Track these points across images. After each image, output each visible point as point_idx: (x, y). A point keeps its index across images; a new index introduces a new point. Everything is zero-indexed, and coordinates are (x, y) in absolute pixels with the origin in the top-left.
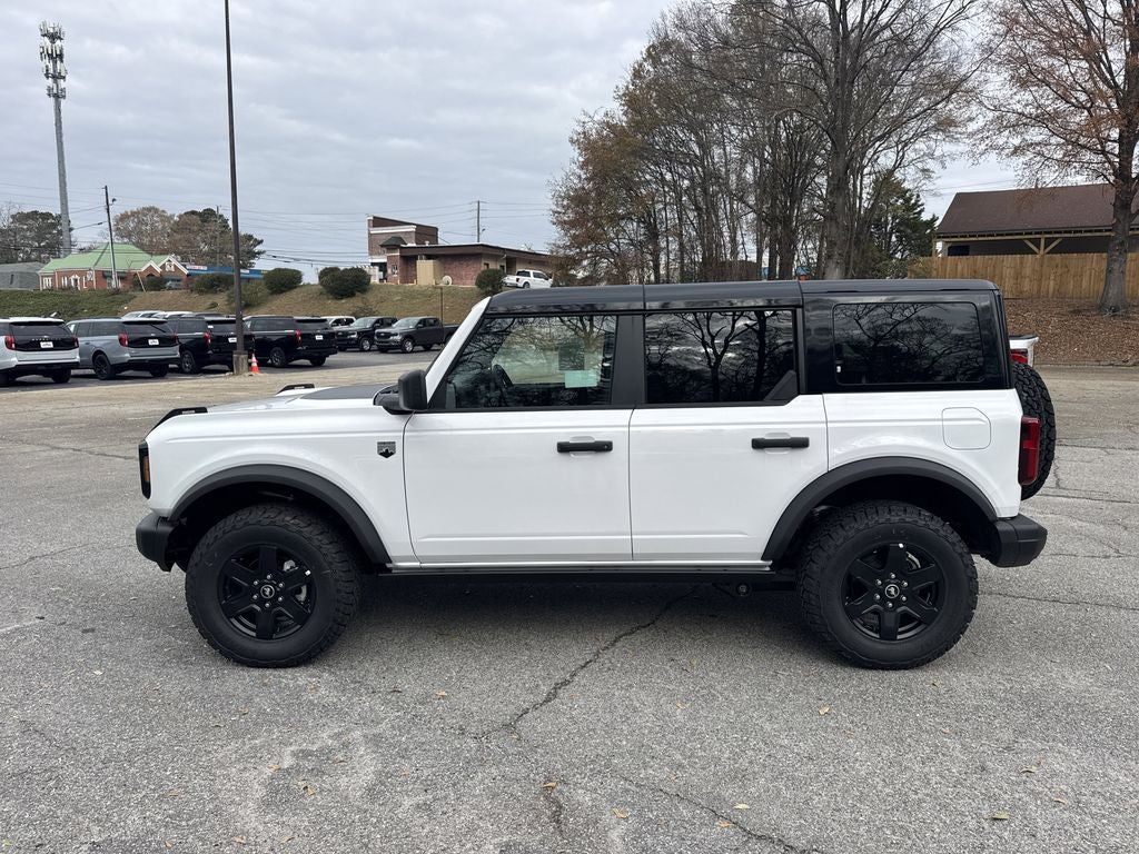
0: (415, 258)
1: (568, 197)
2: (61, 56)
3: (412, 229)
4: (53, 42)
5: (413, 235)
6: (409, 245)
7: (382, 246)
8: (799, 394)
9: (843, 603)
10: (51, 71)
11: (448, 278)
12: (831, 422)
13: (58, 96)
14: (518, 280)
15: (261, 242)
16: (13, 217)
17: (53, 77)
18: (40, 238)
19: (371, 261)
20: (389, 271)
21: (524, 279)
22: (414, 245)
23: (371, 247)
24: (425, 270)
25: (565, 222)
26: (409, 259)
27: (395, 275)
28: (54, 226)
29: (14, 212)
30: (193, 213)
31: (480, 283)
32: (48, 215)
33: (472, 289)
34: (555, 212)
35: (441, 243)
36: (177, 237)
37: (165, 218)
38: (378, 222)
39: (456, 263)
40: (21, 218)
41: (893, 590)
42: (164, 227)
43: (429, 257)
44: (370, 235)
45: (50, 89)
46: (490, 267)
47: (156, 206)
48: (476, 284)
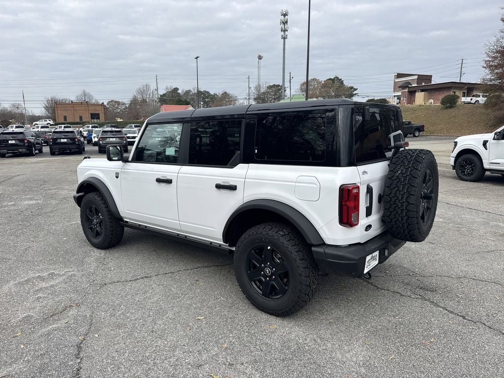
0: (415, 92)
1: (497, 52)
2: (287, 22)
3: (416, 77)
4: (285, 17)
5: (416, 81)
6: (413, 85)
7: (399, 87)
8: (240, 163)
9: (247, 272)
10: (283, 29)
11: (432, 101)
12: (247, 178)
13: (284, 38)
14: (471, 100)
15: (357, 89)
16: (268, 87)
17: (284, 31)
18: (275, 95)
19: (394, 95)
20: (402, 99)
21: (474, 99)
22: (416, 85)
23: (395, 88)
24: (420, 97)
25: (491, 66)
26: (412, 93)
27: (404, 100)
28: (280, 90)
29: (267, 85)
30: (330, 79)
31: (443, 102)
32: (278, 86)
33: (439, 106)
34: (486, 61)
35: (433, 83)
36: (323, 90)
37: (319, 82)
38: (399, 76)
39: (437, 93)
40: (270, 87)
41: (268, 271)
42: (318, 87)
43: (422, 91)
44: (395, 82)
45: (282, 36)
46: (456, 94)
47: (316, 78)
48: (441, 103)
